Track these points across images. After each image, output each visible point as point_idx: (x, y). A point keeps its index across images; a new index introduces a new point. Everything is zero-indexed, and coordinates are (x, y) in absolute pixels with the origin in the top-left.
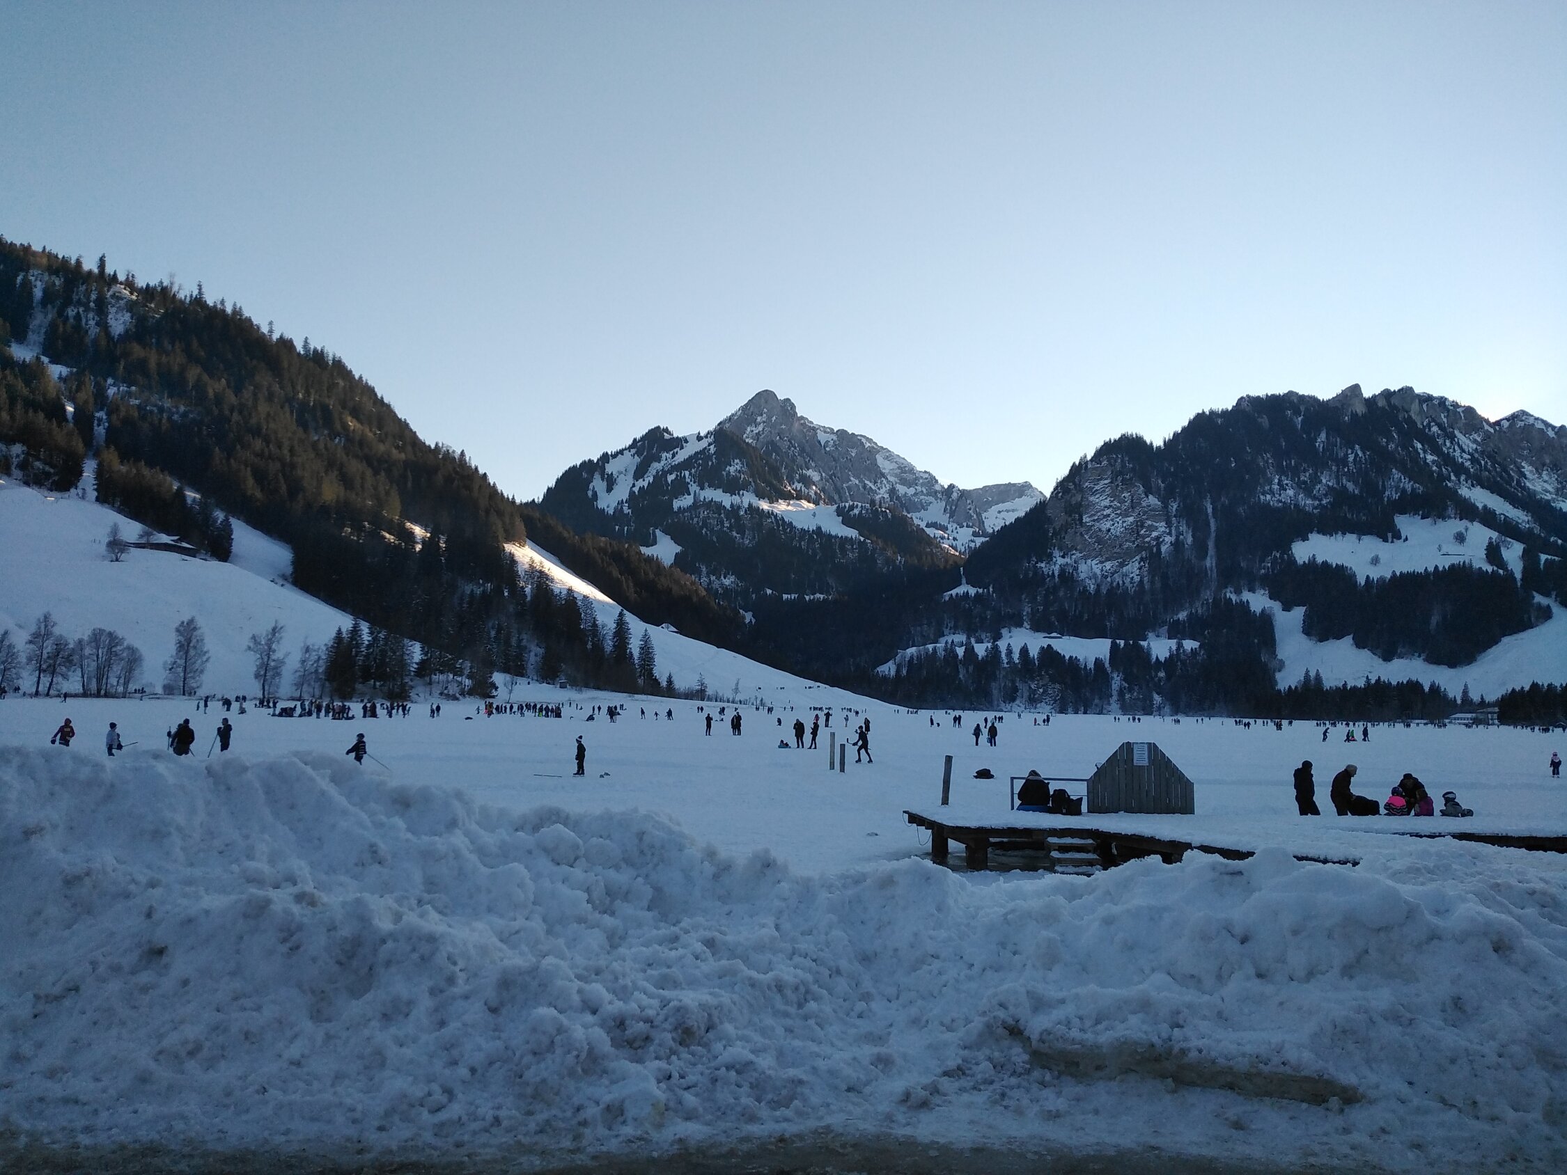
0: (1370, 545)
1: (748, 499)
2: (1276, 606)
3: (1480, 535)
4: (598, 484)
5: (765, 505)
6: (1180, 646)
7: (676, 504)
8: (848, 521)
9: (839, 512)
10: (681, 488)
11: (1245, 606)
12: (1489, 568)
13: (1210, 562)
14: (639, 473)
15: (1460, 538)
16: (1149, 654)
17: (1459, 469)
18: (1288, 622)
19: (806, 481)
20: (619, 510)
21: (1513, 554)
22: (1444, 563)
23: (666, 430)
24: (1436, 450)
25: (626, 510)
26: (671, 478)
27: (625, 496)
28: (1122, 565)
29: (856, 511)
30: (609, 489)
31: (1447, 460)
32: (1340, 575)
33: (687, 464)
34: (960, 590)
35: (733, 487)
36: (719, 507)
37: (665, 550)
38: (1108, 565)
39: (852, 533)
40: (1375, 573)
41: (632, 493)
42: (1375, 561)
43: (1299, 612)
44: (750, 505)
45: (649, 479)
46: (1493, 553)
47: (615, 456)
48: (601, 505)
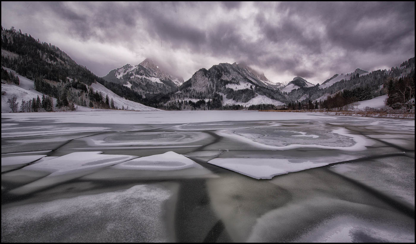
0: (236, 85)
1: (144, 77)
2: (223, 94)
3: (250, 84)
4: (117, 74)
5: (147, 78)
6: (209, 100)
7: (131, 77)
8: (161, 81)
9: (160, 79)
10: (132, 75)
11: (219, 94)
12: (250, 89)
13: (215, 88)
14: (125, 72)
15: (247, 85)
16: (205, 102)
17: (248, 75)
18: (224, 96)
19: (155, 74)
20: (121, 78)
21: (254, 87)
22: (245, 88)
23: (129, 65)
24: (246, 72)
25: (122, 78)
26: (130, 73)
27: (122, 76)
28: (202, 88)
29: (162, 79)
30: (119, 75)
31: (247, 74)
32: (232, 90)
33: (133, 71)
34: (178, 92)
35: (141, 75)
36: (139, 78)
37: (129, 86)
38: (200, 88)
39: (162, 83)
40: (236, 90)
41: (123, 75)
42: (236, 88)
43: (226, 96)
44: (144, 78)
45: (126, 73)
46: (251, 87)
47: (120, 69)
48: (117, 77)
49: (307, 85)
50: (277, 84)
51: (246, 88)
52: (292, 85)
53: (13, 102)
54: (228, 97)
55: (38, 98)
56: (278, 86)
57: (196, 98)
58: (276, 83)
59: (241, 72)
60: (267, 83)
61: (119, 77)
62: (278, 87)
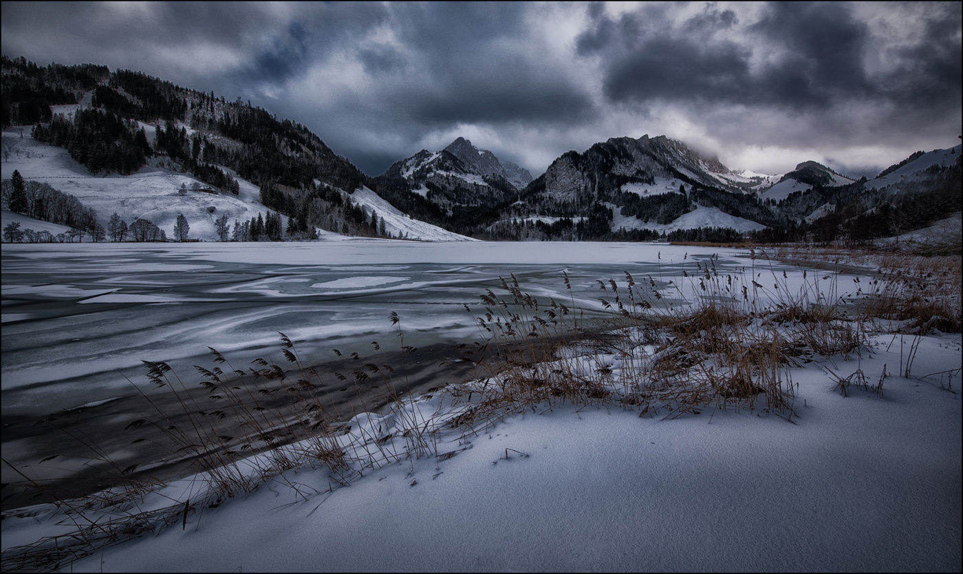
0: (646, 186)
1: (452, 173)
2: (615, 206)
3: (680, 182)
4: (404, 170)
5: (459, 176)
6: (582, 219)
7: (428, 175)
8: (485, 180)
9: (483, 177)
10: (430, 170)
11: (605, 207)
12: (679, 193)
13: (595, 193)
14: (417, 165)
15: (673, 184)
16: (572, 222)
17: (678, 162)
18: (617, 211)
19: (474, 167)
20: (409, 178)
21: (688, 189)
22: (666, 192)
23: (426, 151)
24: (671, 156)
25: (411, 178)
26: (427, 167)
27: (412, 173)
28: (568, 194)
29: (488, 177)
30: (407, 171)
31: (674, 159)
32: (635, 196)
33: (432, 162)
34: (517, 202)
35: (447, 169)
36: (442, 176)
37: (423, 192)
38: (564, 194)
39: (486, 184)
40: (645, 196)
41: (414, 172)
42: (646, 192)
43: (620, 209)
44: (452, 176)
45: (420, 167)
46: (682, 189)
47: (409, 159)
48: (403, 176)
49: (833, 180)
50: (753, 181)
51: (669, 191)
52: (792, 181)
53: (224, 225)
54: (626, 213)
55: (260, 218)
56: (754, 184)
57: (553, 214)
58: (751, 178)
59: (661, 155)
60: (726, 179)
61: (406, 175)
62: (752, 188)
